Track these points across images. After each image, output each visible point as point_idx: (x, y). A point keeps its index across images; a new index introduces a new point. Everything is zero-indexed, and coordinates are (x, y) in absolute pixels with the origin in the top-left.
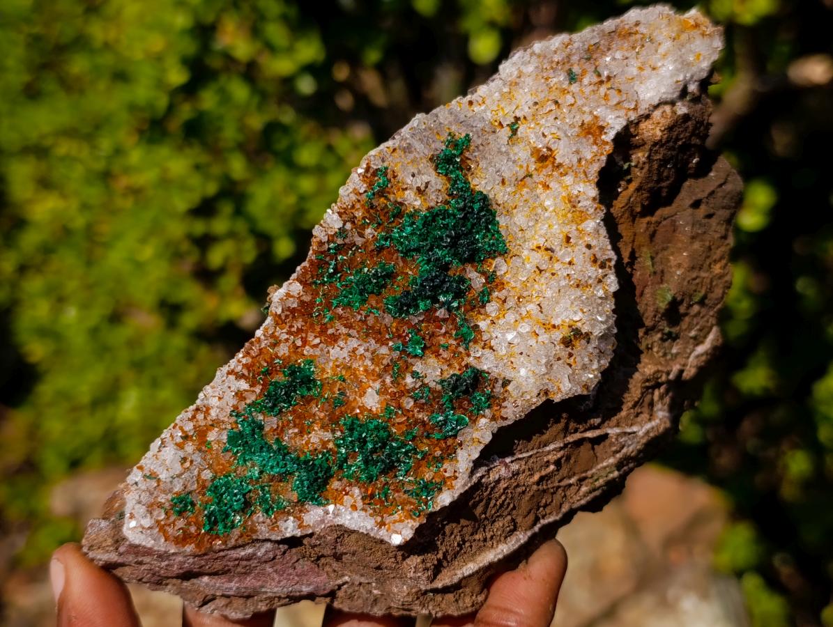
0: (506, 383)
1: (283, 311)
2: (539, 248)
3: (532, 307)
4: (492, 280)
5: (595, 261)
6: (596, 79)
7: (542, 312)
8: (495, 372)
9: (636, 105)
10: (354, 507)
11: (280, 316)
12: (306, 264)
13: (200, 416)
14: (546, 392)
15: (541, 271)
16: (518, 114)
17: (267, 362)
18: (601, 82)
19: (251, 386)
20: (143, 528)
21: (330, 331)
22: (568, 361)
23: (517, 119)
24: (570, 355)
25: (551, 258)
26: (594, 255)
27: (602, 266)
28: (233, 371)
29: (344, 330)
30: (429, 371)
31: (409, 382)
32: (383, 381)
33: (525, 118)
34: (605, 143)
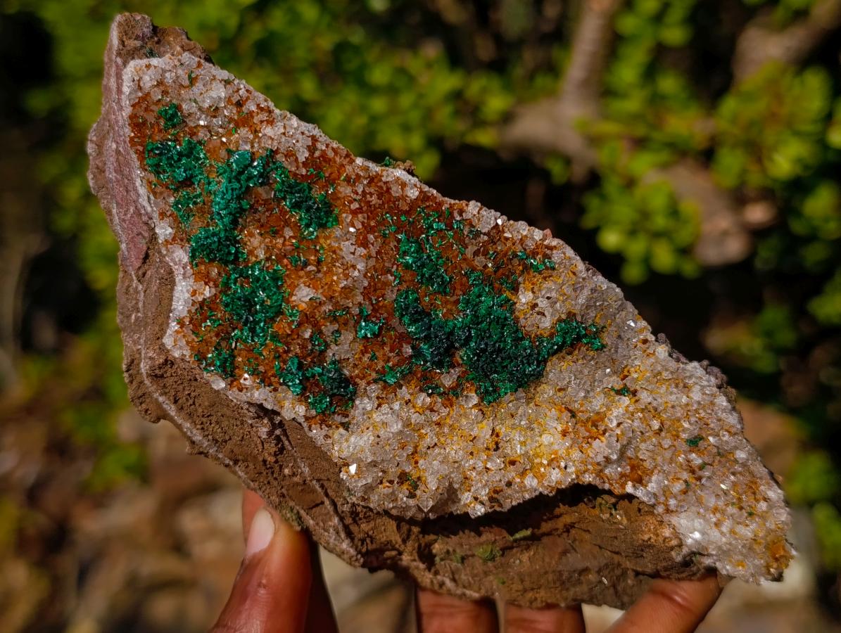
0: (346, 426)
1: (386, 183)
2: (498, 436)
3: (432, 438)
4: (451, 396)
5: (496, 492)
6: (695, 466)
7: (429, 448)
8: (356, 413)
9: (672, 511)
10: (194, 293)
11: (381, 180)
12: (439, 197)
13: (264, 116)
14: (346, 465)
15: (472, 441)
16: (640, 393)
17: (329, 177)
18: (693, 472)
19: (303, 163)
20: (139, 81)
21: (371, 237)
22: (384, 481)
23: (634, 393)
24: (391, 482)
25: (488, 449)
26: (502, 491)
27: (492, 499)
28: (317, 141)
29: (373, 250)
30: (344, 348)
31: (328, 328)
32: (325, 303)
33: (637, 401)
34: (623, 486)
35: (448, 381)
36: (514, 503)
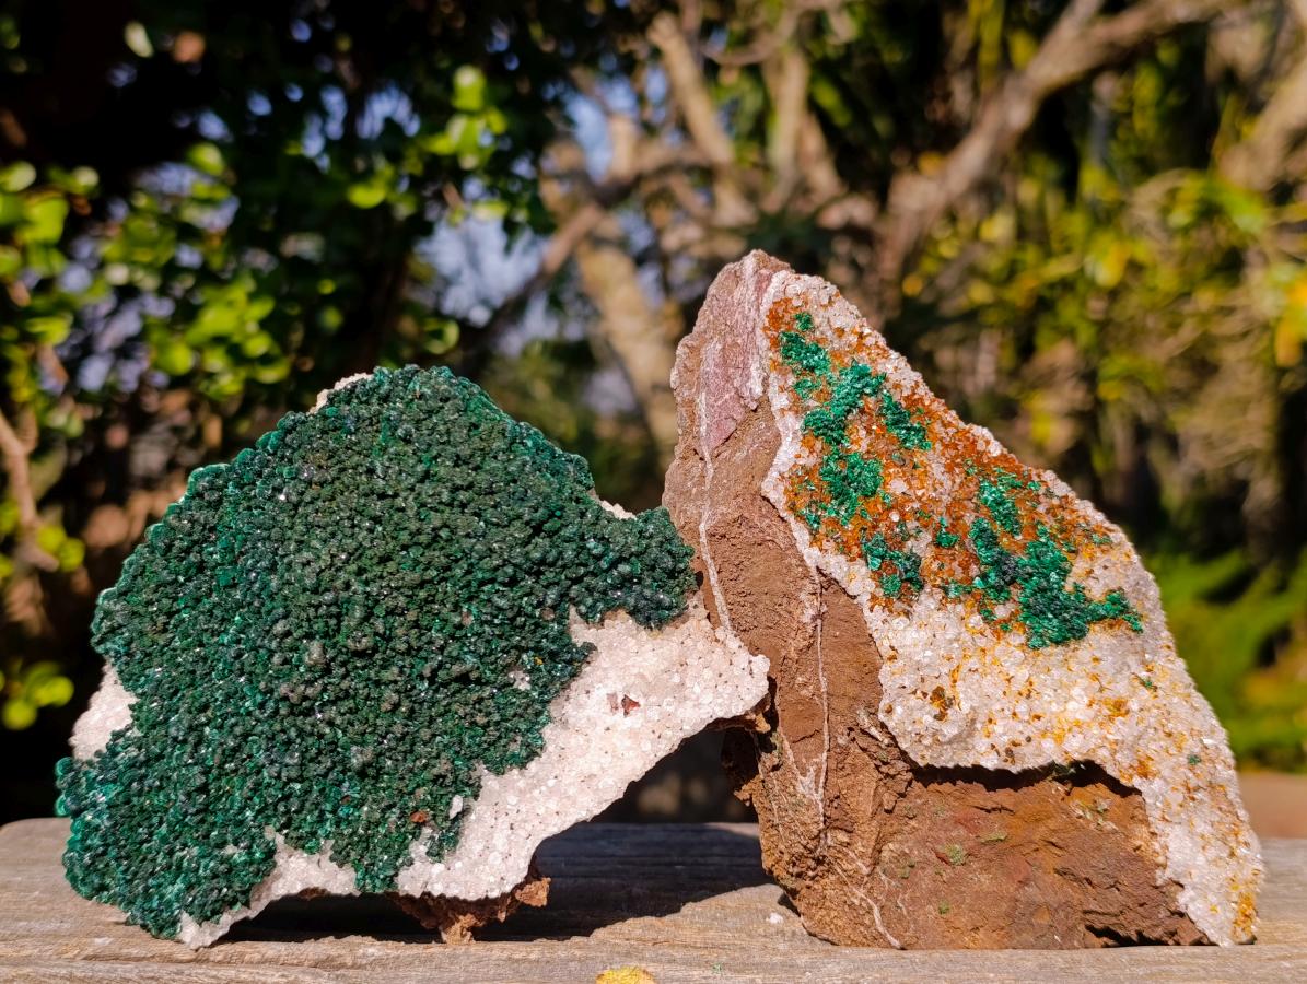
0: (907, 615)
1: (972, 436)
2: (1031, 683)
3: (973, 663)
4: (1002, 628)
5: (1015, 744)
6: (1191, 786)
7: (969, 671)
8: (917, 608)
9: (1167, 821)
10: (798, 456)
11: (968, 433)
12: (1017, 463)
13: (879, 351)
14: (893, 658)
15: (1009, 680)
16: (1160, 692)
18: (1189, 790)
19: (905, 397)
21: (956, 469)
22: (918, 692)
23: (1155, 689)
24: (925, 695)
25: (1020, 694)
26: (1020, 744)
27: (1009, 752)
28: (918, 386)
29: (958, 481)
30: (921, 546)
31: (911, 525)
32: (913, 501)
33: (1156, 697)
34: (1131, 776)
35: (1001, 612)
36: (1025, 766)
